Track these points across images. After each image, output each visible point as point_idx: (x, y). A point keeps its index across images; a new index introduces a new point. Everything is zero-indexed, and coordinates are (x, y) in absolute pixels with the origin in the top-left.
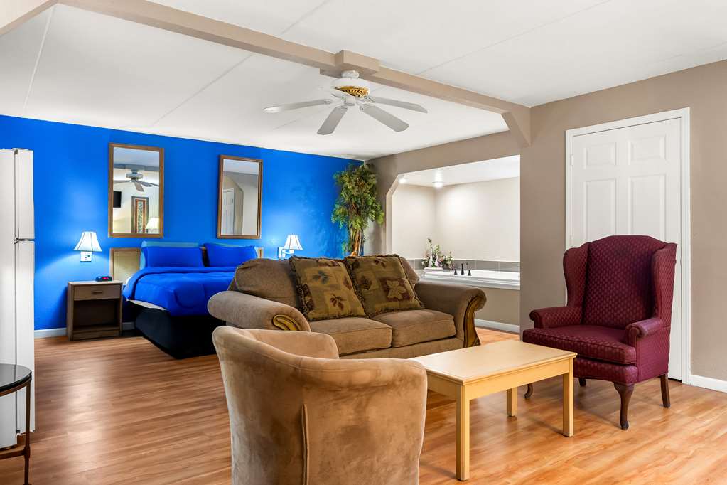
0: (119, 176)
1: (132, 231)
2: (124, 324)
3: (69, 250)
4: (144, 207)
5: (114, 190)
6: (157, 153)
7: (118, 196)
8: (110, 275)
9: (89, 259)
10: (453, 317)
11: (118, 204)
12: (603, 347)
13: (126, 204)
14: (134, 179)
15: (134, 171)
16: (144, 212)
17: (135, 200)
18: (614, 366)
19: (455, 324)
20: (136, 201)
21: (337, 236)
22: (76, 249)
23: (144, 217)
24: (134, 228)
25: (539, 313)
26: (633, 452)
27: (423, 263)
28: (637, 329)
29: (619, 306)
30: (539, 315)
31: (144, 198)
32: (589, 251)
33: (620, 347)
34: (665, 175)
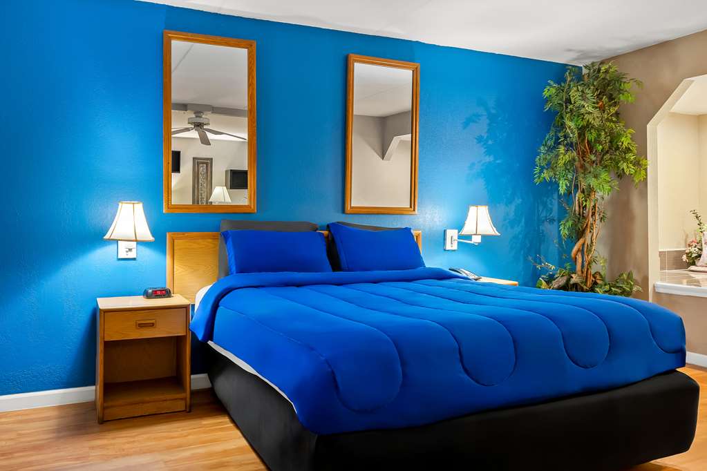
0: (179, 121)
1: (193, 202)
2: (192, 376)
3: (97, 237)
4: (207, 172)
5: (173, 149)
6: (245, 51)
7: (176, 156)
8: (168, 286)
9: (132, 255)
11: (176, 168)
13: (186, 166)
14: (198, 126)
15: (198, 113)
16: (207, 179)
17: (197, 162)
20: (198, 164)
21: (541, 208)
22: (107, 237)
23: (207, 185)
24: (195, 200)
27: (684, 258)
31: (208, 159)
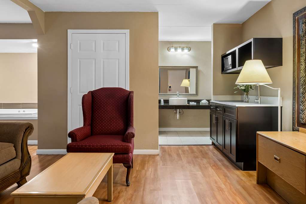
10: (13, 145)
12: (114, 146)
18: (124, 155)
19: (16, 150)
25: (75, 133)
26: (143, 197)
28: (132, 134)
29: (111, 123)
30: (75, 134)
32: (92, 96)
33: (126, 144)
34: (119, 59)
